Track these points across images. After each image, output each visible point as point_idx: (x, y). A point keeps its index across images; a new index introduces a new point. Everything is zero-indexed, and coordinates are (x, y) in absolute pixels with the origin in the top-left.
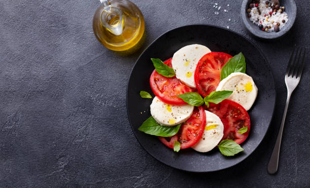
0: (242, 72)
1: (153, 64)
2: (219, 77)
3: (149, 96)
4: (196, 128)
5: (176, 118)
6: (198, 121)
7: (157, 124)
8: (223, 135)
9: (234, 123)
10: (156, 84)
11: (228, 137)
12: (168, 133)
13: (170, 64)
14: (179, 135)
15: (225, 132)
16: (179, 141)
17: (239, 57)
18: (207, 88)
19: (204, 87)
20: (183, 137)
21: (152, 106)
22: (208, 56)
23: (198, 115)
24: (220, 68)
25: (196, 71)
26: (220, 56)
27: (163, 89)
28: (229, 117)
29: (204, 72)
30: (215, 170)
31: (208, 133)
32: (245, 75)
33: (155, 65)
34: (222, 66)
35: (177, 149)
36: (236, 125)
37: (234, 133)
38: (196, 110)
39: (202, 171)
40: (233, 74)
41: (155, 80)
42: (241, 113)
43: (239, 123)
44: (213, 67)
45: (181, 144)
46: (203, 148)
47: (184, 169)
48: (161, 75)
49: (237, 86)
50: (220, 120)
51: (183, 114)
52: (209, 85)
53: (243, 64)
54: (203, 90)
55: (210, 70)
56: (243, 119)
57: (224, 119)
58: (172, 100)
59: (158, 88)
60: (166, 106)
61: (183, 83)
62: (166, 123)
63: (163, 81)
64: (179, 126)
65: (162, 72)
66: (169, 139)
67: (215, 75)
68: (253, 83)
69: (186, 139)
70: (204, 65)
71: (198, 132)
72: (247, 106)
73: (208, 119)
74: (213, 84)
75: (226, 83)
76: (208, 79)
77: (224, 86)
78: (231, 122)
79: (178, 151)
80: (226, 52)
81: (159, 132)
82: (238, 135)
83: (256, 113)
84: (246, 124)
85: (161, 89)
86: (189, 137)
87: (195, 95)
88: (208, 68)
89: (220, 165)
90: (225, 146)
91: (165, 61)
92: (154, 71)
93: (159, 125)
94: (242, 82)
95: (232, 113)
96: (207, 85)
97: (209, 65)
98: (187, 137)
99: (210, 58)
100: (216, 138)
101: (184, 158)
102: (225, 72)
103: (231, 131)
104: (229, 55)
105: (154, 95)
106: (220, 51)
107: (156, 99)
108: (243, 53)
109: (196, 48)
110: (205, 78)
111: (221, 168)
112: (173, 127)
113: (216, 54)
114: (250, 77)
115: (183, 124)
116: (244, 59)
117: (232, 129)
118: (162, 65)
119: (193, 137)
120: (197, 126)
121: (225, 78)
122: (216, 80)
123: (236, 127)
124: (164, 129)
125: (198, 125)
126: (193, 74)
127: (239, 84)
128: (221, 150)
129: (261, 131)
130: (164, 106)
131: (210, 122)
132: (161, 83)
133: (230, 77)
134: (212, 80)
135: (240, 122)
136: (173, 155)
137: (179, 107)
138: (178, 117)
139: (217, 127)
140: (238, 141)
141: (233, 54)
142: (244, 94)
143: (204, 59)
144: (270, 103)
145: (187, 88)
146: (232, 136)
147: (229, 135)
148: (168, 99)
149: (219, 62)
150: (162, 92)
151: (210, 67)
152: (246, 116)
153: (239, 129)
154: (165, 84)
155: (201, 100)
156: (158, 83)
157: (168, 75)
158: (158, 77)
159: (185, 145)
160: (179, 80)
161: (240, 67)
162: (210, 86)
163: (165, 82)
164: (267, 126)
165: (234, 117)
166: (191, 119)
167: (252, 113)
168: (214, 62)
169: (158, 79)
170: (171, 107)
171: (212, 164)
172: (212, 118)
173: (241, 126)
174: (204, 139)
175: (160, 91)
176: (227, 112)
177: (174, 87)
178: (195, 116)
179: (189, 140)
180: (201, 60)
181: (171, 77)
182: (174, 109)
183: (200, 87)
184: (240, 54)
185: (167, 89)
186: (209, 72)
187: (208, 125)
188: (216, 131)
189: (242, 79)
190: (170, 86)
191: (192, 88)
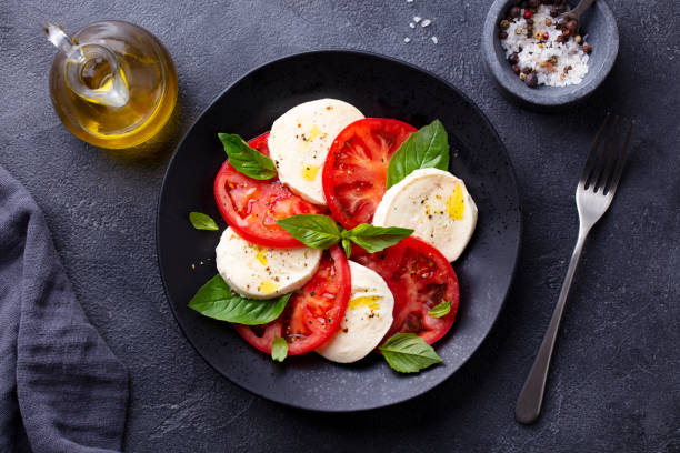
0: (439, 166)
1: (223, 147)
2: (384, 178)
3: (212, 226)
4: (327, 305)
5: (277, 279)
6: (332, 288)
7: (231, 293)
8: (392, 320)
9: (420, 292)
10: (230, 195)
11: (405, 326)
12: (257, 315)
13: (264, 148)
14: (285, 320)
15: (396, 313)
16: (286, 336)
17: (433, 133)
18: (353, 205)
19: (345, 203)
20: (296, 326)
21: (220, 250)
22: (356, 128)
23: (332, 273)
24: (384, 156)
25: (327, 163)
26: (387, 129)
27: (245, 209)
28: (407, 276)
29: (345, 168)
30: (374, 406)
31: (356, 316)
32: (448, 174)
33: (227, 149)
34: (391, 151)
35: (280, 353)
36: (424, 298)
37: (420, 315)
38: (326, 260)
39: (340, 408)
40: (416, 173)
41: (228, 189)
42: (436, 268)
43: (431, 293)
44: (369, 154)
45: (289, 341)
46: (346, 353)
47: (296, 403)
48: (242, 174)
49: (427, 202)
50: (385, 284)
51: (295, 269)
52: (358, 199)
53: (444, 146)
54: (342, 210)
55: (362, 161)
56: (442, 282)
57: (395, 282)
58: (268, 235)
59: (234, 205)
60: (253, 252)
61: (296, 194)
62: (253, 291)
63: (248, 188)
64: (285, 299)
65: (245, 167)
66: (260, 330)
67: (374, 174)
68: (466, 194)
69: (302, 330)
70: (345, 150)
71: (332, 313)
72: (452, 250)
73: (355, 283)
74: (367, 196)
75: (399, 194)
76: (357, 184)
77: (394, 201)
78: (413, 291)
79: (281, 359)
80: (401, 118)
81: (236, 313)
82: (429, 320)
83: (474, 267)
84: (449, 295)
85: (240, 209)
86: (311, 327)
87: (324, 220)
88: (357, 157)
89: (384, 392)
90: (398, 349)
91: (251, 141)
92: (225, 166)
93: (237, 295)
94: (439, 192)
95: (414, 268)
96: (354, 198)
97: (360, 149)
98: (305, 326)
99: (361, 132)
100: (374, 328)
101: (297, 377)
102: (399, 168)
103: (413, 313)
104: (409, 126)
105: (223, 222)
106: (386, 116)
107: (229, 232)
108: (440, 120)
109: (329, 108)
110: (349, 181)
111: (386, 401)
112: (272, 301)
113: (377, 122)
114: (460, 181)
115: (294, 295)
116: (445, 136)
117: (414, 306)
118: (245, 150)
119: (320, 326)
120: (330, 301)
121: (398, 181)
122: (378, 186)
123: (425, 302)
124: (248, 306)
125: (331, 296)
126: (321, 171)
127: (433, 194)
128: (387, 359)
129: (485, 314)
130: (249, 250)
131: (360, 290)
132: (241, 195)
133: (409, 179)
134: (367, 186)
135: (434, 290)
136: (270, 369)
137: (285, 254)
138: (283, 278)
139: (378, 302)
140: (430, 336)
141: (419, 122)
142: (445, 220)
143: (348, 135)
144: (507, 246)
145: (304, 205)
146: (416, 324)
147: (406, 323)
148: (260, 232)
149: (383, 142)
150: (243, 215)
151: (361, 156)
152: (449, 274)
153: (431, 307)
154: (252, 196)
155: (333, 233)
156: (236, 194)
157: (259, 174)
158: (233, 178)
159: (298, 346)
160: (286, 187)
161: (436, 156)
162: (361, 202)
163: (251, 191)
164: (500, 299)
165: (417, 278)
166: (313, 283)
167: (465, 267)
168: (370, 143)
169: (235, 185)
170: (266, 253)
171: (365, 393)
172: (364, 278)
173: (436, 301)
174: (346, 331)
175: (240, 213)
176: (404, 265)
177: (274, 203)
178: (324, 274)
179: (308, 333)
180: (338, 138)
181: (267, 178)
182: (274, 258)
183: (337, 204)
184: (437, 124)
185: (256, 209)
186: (357, 166)
187: (356, 296)
188: (376, 312)
189: (439, 186)
190: (264, 200)
191: (317, 207)
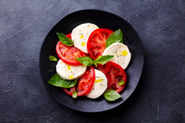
0: (120, 42)
1: (58, 37)
2: (105, 46)
3: (55, 60)
4: (88, 82)
5: (74, 75)
6: (89, 77)
7: (60, 78)
8: (107, 86)
9: (115, 78)
10: (60, 50)
11: (111, 88)
12: (69, 85)
13: (70, 37)
14: (76, 86)
15: (108, 84)
16: (77, 90)
17: (118, 32)
18: (96, 53)
19: (94, 53)
20: (79, 88)
21: (57, 66)
22: (97, 31)
23: (90, 72)
24: (105, 40)
25: (88, 41)
26: (105, 32)
27: (65, 54)
28: (112, 73)
29: (93, 43)
30: (102, 111)
31: (97, 85)
32: (123, 44)
33: (59, 37)
34: (106, 38)
35: (75, 96)
36: (116, 80)
37: (115, 85)
38: (88, 69)
39: (92, 111)
40: (114, 44)
41: (60, 48)
42: (119, 71)
43: (118, 78)
44: (100, 39)
45: (78, 92)
46: (93, 96)
47: (80, 110)
48: (64, 45)
49: (117, 52)
50: (105, 76)
51: (79, 71)
52: (97, 52)
53: (122, 37)
54: (93, 54)
55: (98, 41)
56: (121, 75)
57: (108, 75)
58: (72, 61)
59: (62, 53)
60: (67, 66)
61: (79, 50)
62: (67, 78)
63: (66, 48)
64: (76, 80)
65: (65, 42)
66: (69, 89)
67: (102, 44)
68: (128, 50)
69: (81, 89)
70: (93, 37)
71: (89, 84)
72: (124, 66)
73: (96, 75)
74: (100, 51)
75: (109, 50)
76: (97, 47)
77: (107, 52)
78: (113, 78)
80: (109, 28)
81: (62, 84)
82: (117, 86)
83: (130, 71)
84: (123, 79)
86: (84, 88)
87: (87, 58)
88: (97, 39)
89: (105, 107)
90: (109, 94)
91: (66, 35)
92: (59, 42)
93: (62, 79)
94: (120, 49)
95: (113, 71)
96: (96, 51)
97: (97, 37)
98: (82, 88)
99: (98, 33)
100: (102, 88)
101: (80, 102)
102: (109, 43)
103: (113, 84)
104: (111, 31)
105: (58, 58)
106: (105, 28)
107: (60, 61)
108: (121, 30)
109: (89, 26)
110: (95, 46)
111: (106, 109)
112: (72, 81)
113: (103, 30)
114: (126, 46)
115: (79, 79)
116: (122, 34)
117: (113, 82)
118: (65, 38)
119: (86, 88)
121: (108, 46)
122: (103, 48)
123: (116, 81)
124: (66, 82)
125: (89, 79)
126: (86, 44)
127: (118, 51)
128: (105, 97)
129: (134, 84)
130: (66, 66)
131: (98, 77)
132: (64, 50)
133: (112, 45)
134: (100, 48)
135: (119, 78)
136: (72, 100)
137: (76, 67)
138: (75, 74)
139: (103, 81)
140: (118, 90)
141: (114, 30)
142: (122, 57)
143: (94, 33)
144: (140, 64)
145: (82, 53)
146: (114, 87)
147: (111, 87)
148: (69, 61)
149: (104, 35)
150: (64, 56)
151: (98, 39)
152: (123, 73)
153: (118, 82)
154: (66, 51)
155: (91, 62)
156: (62, 50)
157: (69, 44)
158: (61, 46)
159: (80, 94)
160: (76, 48)
161: (119, 39)
162: (98, 52)
163: (67, 49)
164: (138, 80)
165: (114, 74)
166: (84, 76)
167: (128, 71)
168: (101, 36)
169: (62, 48)
170: (71, 67)
171: (100, 107)
172: (99, 74)
173: (120, 80)
174: (94, 89)
175: (63, 56)
176: (110, 70)
177: (73, 53)
178: (88, 73)
179: (83, 90)
180: (91, 34)
181: (71, 46)
182: (73, 68)
183: (91, 53)
184: (119, 30)
185: (68, 54)
186: (97, 42)
187: (97, 79)
188: (102, 84)
189: (120, 47)
190: (70, 52)
191: (85, 54)
